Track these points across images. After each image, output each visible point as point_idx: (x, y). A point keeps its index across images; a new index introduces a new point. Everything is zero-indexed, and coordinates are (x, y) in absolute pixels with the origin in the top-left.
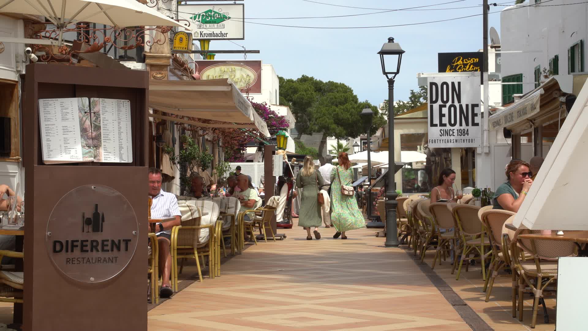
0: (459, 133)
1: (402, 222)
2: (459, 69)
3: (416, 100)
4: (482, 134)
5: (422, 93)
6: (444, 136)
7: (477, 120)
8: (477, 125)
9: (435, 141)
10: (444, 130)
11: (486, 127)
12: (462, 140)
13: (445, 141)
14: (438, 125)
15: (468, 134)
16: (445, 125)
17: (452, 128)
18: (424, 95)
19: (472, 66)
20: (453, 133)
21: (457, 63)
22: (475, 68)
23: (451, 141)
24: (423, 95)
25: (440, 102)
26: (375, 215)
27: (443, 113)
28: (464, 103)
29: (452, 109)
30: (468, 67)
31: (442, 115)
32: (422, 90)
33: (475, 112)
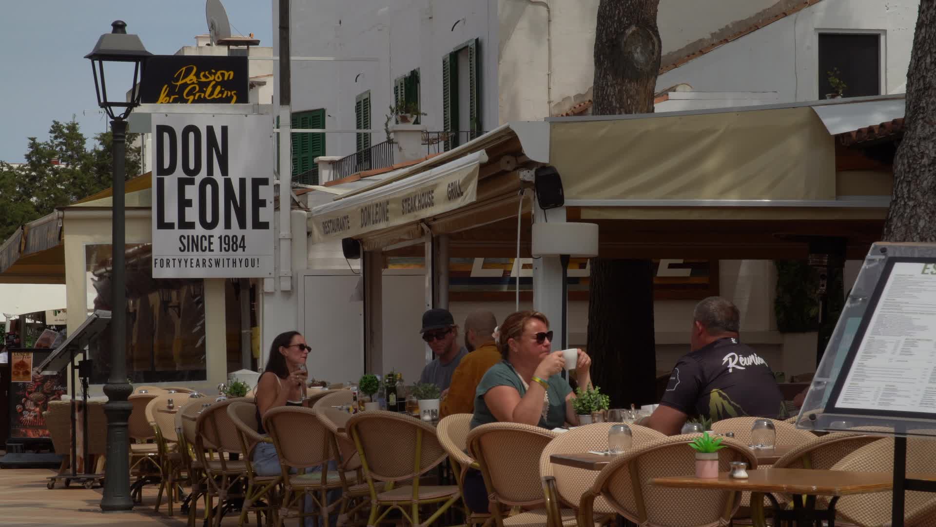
0: (224, 245)
1: (134, 453)
2: (188, 95)
3: (43, 162)
4: (277, 248)
5: (57, 146)
6: (188, 250)
7: (265, 214)
8: (265, 226)
9: (168, 264)
10: (188, 236)
11: (285, 232)
12: (231, 262)
13: (191, 263)
14: (176, 226)
15: (244, 247)
16: (191, 226)
17: (207, 233)
18: (61, 149)
19: (218, 88)
20: (210, 243)
21: (184, 81)
22: (226, 92)
23: (204, 263)
24: (58, 149)
25: (179, 172)
26: (21, 436)
27: (187, 197)
28: (234, 176)
29: (209, 188)
30: (209, 89)
31: (184, 203)
32: (56, 138)
33: (261, 197)
